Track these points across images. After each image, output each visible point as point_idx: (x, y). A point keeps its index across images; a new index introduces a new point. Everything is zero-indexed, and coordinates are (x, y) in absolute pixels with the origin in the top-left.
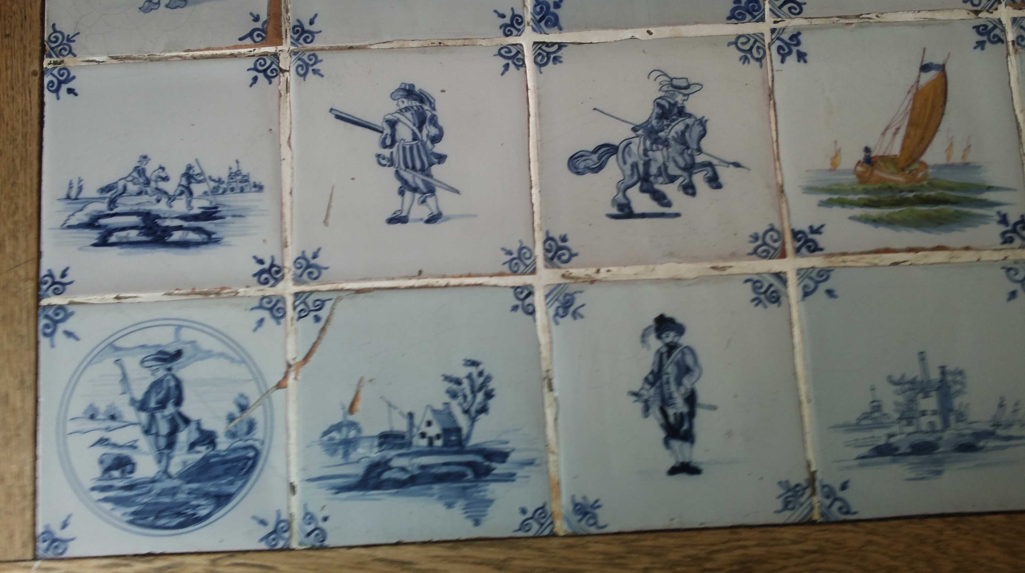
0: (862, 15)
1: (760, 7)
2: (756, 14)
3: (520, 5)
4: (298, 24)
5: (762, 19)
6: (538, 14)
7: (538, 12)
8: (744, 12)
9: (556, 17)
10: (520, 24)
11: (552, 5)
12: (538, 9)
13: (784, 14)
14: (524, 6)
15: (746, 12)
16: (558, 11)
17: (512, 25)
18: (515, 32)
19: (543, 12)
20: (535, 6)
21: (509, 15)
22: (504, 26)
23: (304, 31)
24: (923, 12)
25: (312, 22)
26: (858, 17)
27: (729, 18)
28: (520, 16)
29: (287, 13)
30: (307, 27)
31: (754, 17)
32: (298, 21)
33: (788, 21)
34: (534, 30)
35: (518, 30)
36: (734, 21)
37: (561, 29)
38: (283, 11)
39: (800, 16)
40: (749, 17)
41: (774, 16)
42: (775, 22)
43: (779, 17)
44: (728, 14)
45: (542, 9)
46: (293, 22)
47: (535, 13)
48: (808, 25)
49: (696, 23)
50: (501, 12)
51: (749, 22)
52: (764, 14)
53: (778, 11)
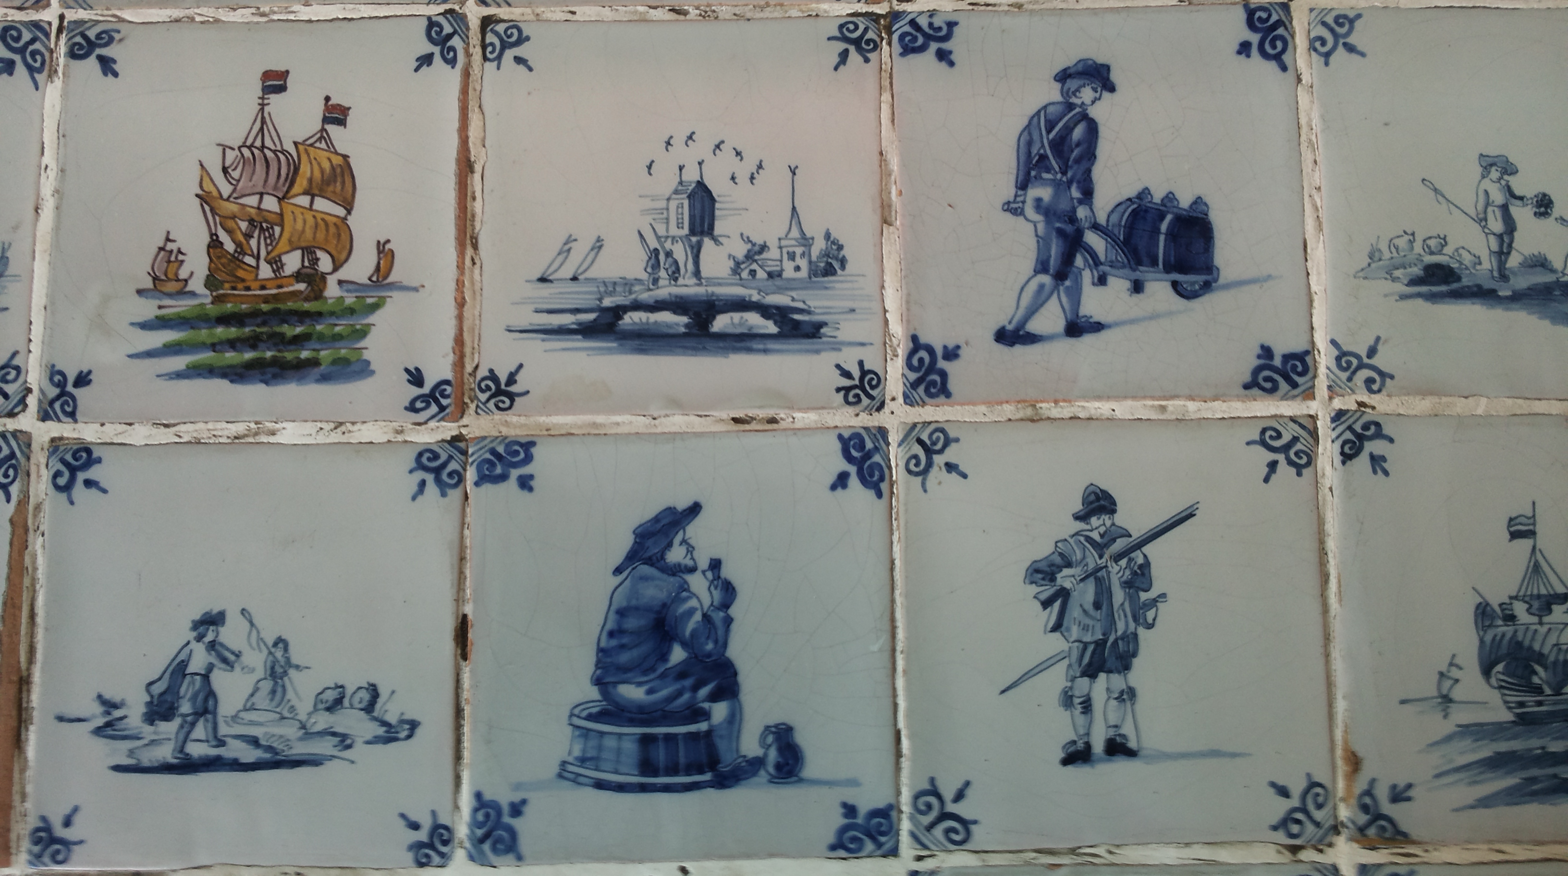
0: (1080, 848)
1: (891, 827)
2: (883, 839)
3: (449, 806)
4: (41, 825)
5: (894, 852)
6: (480, 825)
7: (481, 823)
8: (860, 835)
9: (513, 833)
10: (445, 843)
11: (506, 809)
12: (480, 817)
13: (938, 843)
14: (457, 807)
15: (867, 836)
16: (516, 823)
17: (431, 846)
18: (436, 859)
19: (489, 823)
20: (476, 810)
21: (426, 823)
22: (417, 847)
23: (54, 840)
24: (1195, 846)
25: (67, 823)
26: (1073, 851)
27: (833, 848)
28: (446, 828)
29: (23, 801)
30: (60, 831)
31: (880, 845)
32: (44, 819)
33: (942, 855)
34: (472, 858)
35: (442, 855)
36: (842, 853)
37: (520, 858)
38: (16, 798)
39: (967, 846)
40: (869, 846)
41: (919, 847)
42: (920, 858)
43: (925, 847)
44: (831, 839)
45: (487, 816)
46: (33, 822)
47: (475, 824)
48: (980, 866)
49: (772, 855)
50: (414, 817)
51: (869, 856)
52: (898, 841)
53: (924, 835)
